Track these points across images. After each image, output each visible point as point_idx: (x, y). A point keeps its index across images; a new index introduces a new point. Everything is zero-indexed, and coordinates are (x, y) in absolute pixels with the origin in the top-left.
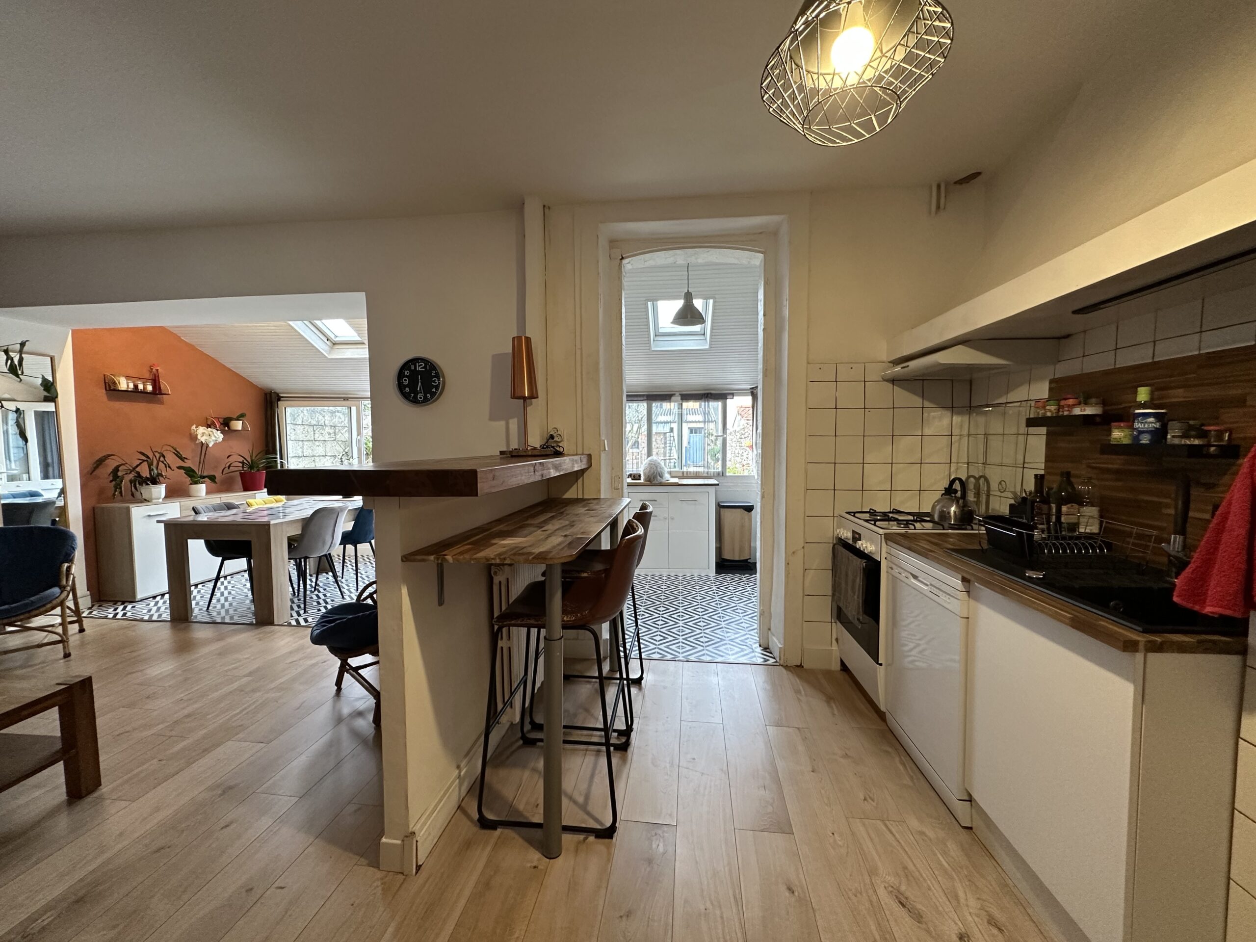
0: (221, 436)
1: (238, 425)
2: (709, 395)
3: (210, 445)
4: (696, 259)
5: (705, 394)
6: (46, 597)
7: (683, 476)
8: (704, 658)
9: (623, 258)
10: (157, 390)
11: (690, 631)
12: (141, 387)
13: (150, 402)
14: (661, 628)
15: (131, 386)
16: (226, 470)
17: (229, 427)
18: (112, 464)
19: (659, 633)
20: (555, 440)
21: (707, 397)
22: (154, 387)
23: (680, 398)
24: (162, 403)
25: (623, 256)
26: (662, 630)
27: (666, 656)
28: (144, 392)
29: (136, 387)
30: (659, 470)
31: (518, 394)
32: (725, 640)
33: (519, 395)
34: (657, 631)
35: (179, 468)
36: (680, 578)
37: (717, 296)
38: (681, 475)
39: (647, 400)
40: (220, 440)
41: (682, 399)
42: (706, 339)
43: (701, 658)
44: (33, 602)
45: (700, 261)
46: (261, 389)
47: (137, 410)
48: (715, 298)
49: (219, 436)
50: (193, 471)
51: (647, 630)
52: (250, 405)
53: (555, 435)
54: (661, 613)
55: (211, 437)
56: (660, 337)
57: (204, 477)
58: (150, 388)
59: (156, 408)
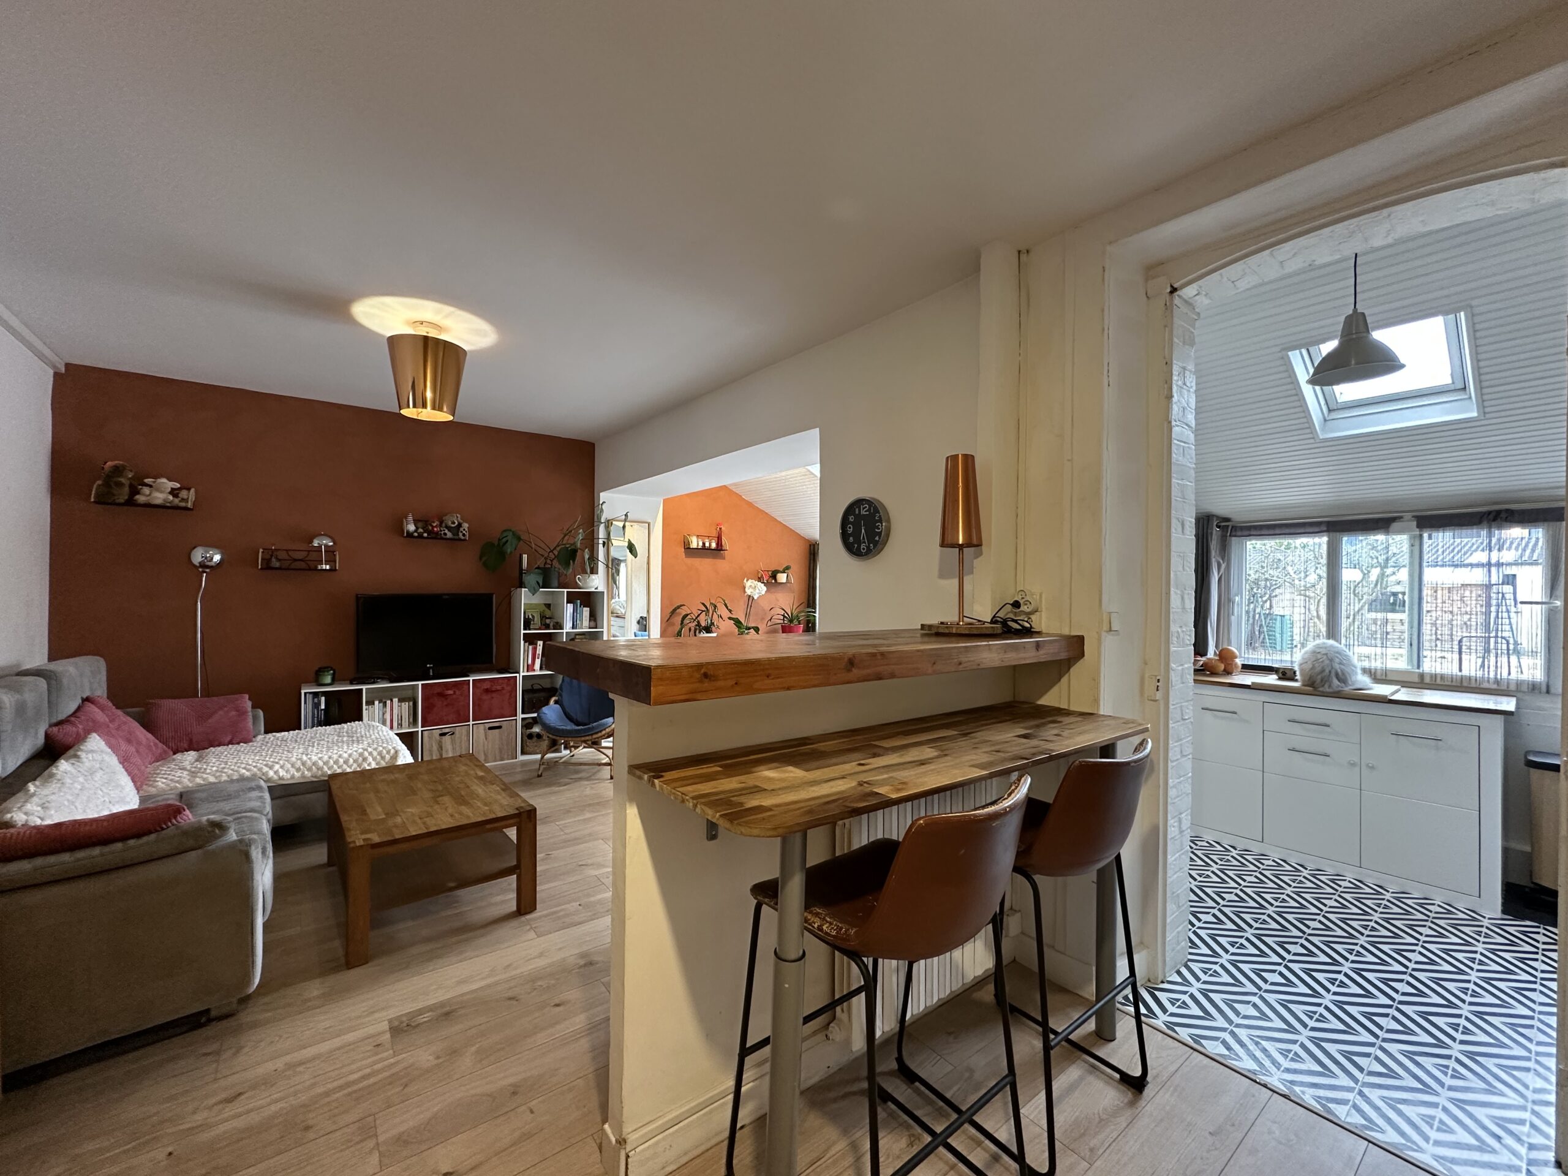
0: (765, 589)
1: (782, 578)
2: (1503, 515)
3: (755, 598)
4: (1366, 240)
5: (1490, 513)
6: (604, 724)
7: (1425, 682)
8: (1341, 1112)
9: (1174, 290)
10: (720, 548)
11: (1342, 1027)
12: (707, 545)
13: (715, 557)
14: (1266, 991)
15: (701, 544)
16: (769, 624)
17: (776, 580)
18: (683, 611)
19: (1256, 1000)
20: (1022, 608)
21: (1494, 520)
22: (717, 544)
23: (1415, 523)
24: (724, 558)
25: (1175, 286)
26: (1266, 995)
27: (1240, 1059)
28: (709, 549)
29: (704, 544)
30: (1337, 666)
31: (949, 540)
32: (1437, 1094)
33: (949, 542)
34: (1255, 994)
35: (730, 618)
36: (1388, 896)
37: (1474, 303)
38: (1416, 679)
39: (1328, 531)
40: (763, 593)
41: (1419, 526)
42: (1470, 398)
43: (1331, 1105)
44: (593, 727)
45: (1377, 242)
46: (808, 541)
47: (704, 564)
48: (1471, 307)
49: (762, 588)
50: (741, 623)
51: (1232, 981)
52: (796, 558)
53: (1022, 602)
54: (1288, 957)
55: (756, 589)
56: (1341, 412)
57: (749, 629)
58: (714, 545)
59: (719, 563)
